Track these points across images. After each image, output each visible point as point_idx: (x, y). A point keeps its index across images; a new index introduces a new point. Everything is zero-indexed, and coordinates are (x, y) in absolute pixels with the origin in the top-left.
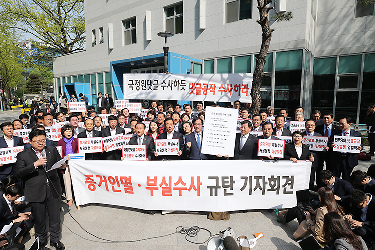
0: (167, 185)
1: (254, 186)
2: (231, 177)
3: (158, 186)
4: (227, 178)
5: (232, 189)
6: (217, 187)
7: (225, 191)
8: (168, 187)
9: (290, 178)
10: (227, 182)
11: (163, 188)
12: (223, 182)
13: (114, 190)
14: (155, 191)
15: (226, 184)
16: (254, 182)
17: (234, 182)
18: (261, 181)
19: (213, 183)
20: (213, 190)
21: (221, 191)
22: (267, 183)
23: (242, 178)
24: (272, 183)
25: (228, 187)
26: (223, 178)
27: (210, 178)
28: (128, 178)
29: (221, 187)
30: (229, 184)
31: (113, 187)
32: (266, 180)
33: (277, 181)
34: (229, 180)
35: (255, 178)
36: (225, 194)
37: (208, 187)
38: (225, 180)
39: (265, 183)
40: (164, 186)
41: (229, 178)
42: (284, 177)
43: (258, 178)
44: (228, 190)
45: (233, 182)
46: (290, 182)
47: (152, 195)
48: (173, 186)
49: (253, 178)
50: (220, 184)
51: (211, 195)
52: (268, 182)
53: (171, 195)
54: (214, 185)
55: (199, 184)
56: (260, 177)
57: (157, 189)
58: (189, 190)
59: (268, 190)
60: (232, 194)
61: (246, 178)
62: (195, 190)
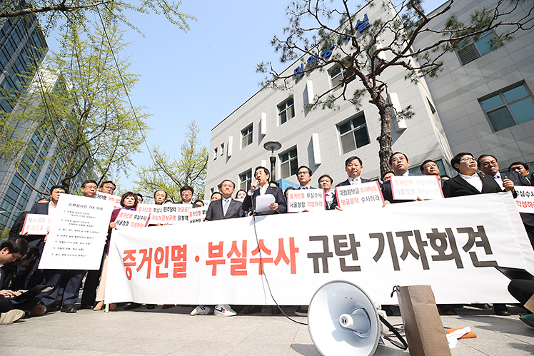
0: (238, 254)
1: (399, 250)
2: (352, 236)
3: (225, 257)
4: (344, 237)
5: (355, 258)
6: (326, 255)
7: (342, 261)
8: (241, 257)
9: (476, 230)
10: (345, 245)
11: (233, 261)
12: (337, 245)
13: (158, 275)
14: (219, 266)
15: (342, 249)
16: (399, 242)
17: (358, 244)
18: (412, 240)
19: (318, 247)
20: (320, 260)
21: (334, 262)
22: (425, 243)
23: (372, 236)
24: (438, 242)
25: (347, 253)
26: (336, 238)
27: (312, 239)
28: (182, 247)
29: (334, 254)
30: (349, 248)
31: (158, 268)
32: (424, 238)
33: (447, 239)
34: (348, 241)
35: (398, 234)
36: (344, 268)
37: (310, 255)
38: (341, 241)
39: (421, 244)
40: (234, 256)
41: (348, 237)
42: (460, 230)
43: (404, 235)
44: (349, 261)
45: (355, 245)
46: (478, 239)
47: (214, 273)
48: (249, 256)
49: (394, 235)
50: (332, 249)
51: (316, 271)
52: (428, 241)
53: (245, 273)
54: (322, 251)
55: (294, 250)
56: (410, 233)
57: (223, 262)
58: (277, 262)
59: (435, 258)
60: (357, 269)
61: (380, 236)
62: (287, 261)
